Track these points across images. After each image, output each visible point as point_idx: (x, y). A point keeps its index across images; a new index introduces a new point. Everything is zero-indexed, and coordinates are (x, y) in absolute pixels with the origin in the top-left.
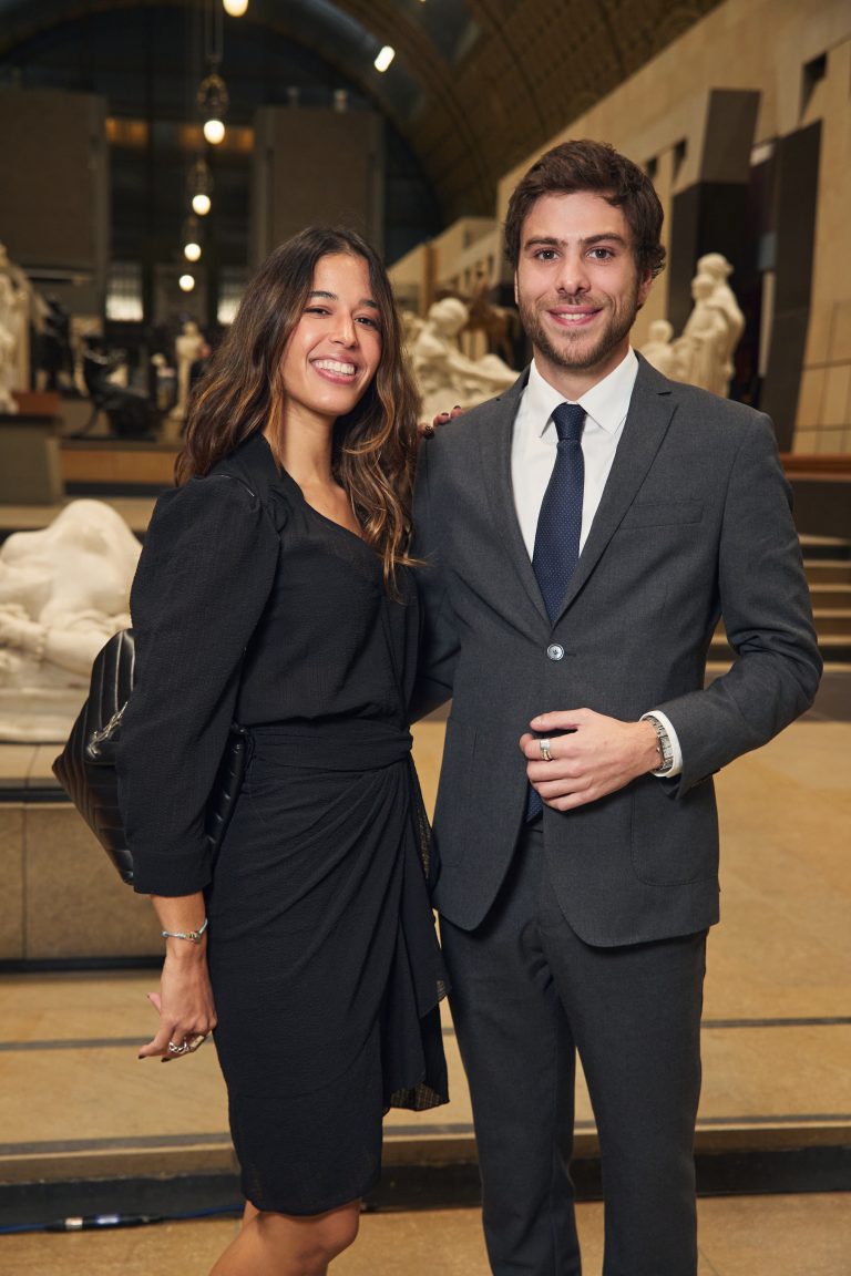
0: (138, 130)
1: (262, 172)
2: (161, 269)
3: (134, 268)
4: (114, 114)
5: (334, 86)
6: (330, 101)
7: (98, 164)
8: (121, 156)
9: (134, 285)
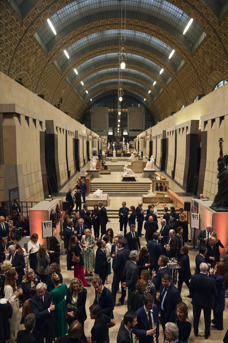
0: (112, 110)
1: (128, 115)
2: (115, 128)
3: (112, 128)
4: (109, 108)
5: (138, 103)
6: (138, 106)
7: (107, 116)
8: (110, 113)
9: (112, 130)
